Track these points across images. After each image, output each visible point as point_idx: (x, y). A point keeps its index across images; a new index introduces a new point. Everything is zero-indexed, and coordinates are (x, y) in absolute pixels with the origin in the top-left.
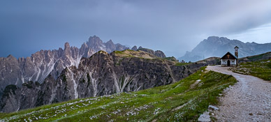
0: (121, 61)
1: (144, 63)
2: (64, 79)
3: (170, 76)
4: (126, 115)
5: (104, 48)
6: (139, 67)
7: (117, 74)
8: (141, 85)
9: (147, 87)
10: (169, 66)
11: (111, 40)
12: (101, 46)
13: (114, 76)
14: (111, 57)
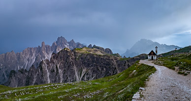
0: (80, 56)
1: (97, 58)
2: (41, 69)
3: (115, 69)
4: (84, 98)
5: (68, 46)
6: (93, 62)
7: (77, 67)
8: (95, 75)
9: (99, 77)
10: (115, 61)
11: (73, 40)
12: (66, 44)
13: (75, 68)
14: (73, 53)
